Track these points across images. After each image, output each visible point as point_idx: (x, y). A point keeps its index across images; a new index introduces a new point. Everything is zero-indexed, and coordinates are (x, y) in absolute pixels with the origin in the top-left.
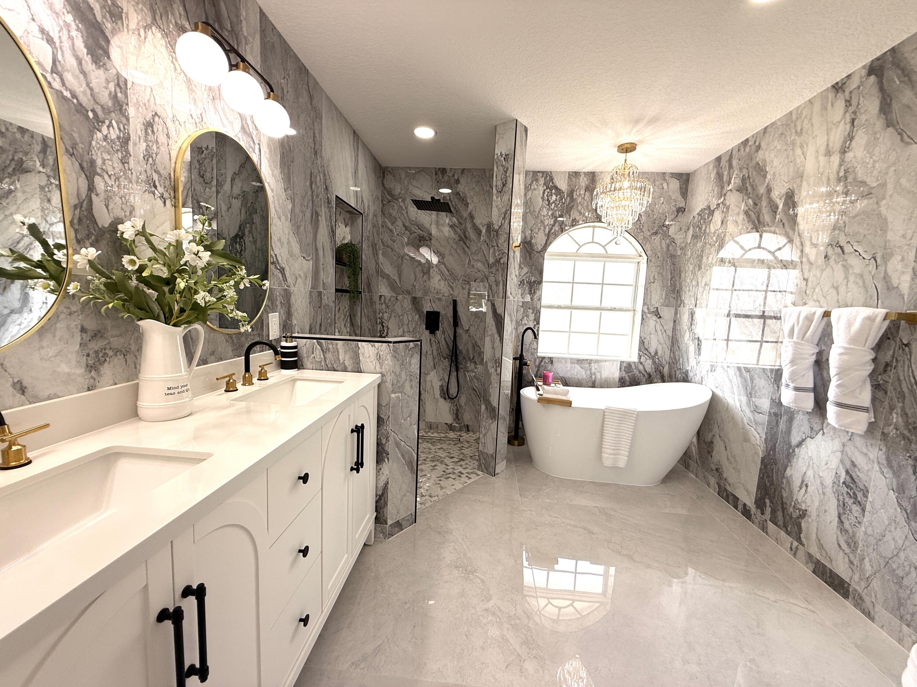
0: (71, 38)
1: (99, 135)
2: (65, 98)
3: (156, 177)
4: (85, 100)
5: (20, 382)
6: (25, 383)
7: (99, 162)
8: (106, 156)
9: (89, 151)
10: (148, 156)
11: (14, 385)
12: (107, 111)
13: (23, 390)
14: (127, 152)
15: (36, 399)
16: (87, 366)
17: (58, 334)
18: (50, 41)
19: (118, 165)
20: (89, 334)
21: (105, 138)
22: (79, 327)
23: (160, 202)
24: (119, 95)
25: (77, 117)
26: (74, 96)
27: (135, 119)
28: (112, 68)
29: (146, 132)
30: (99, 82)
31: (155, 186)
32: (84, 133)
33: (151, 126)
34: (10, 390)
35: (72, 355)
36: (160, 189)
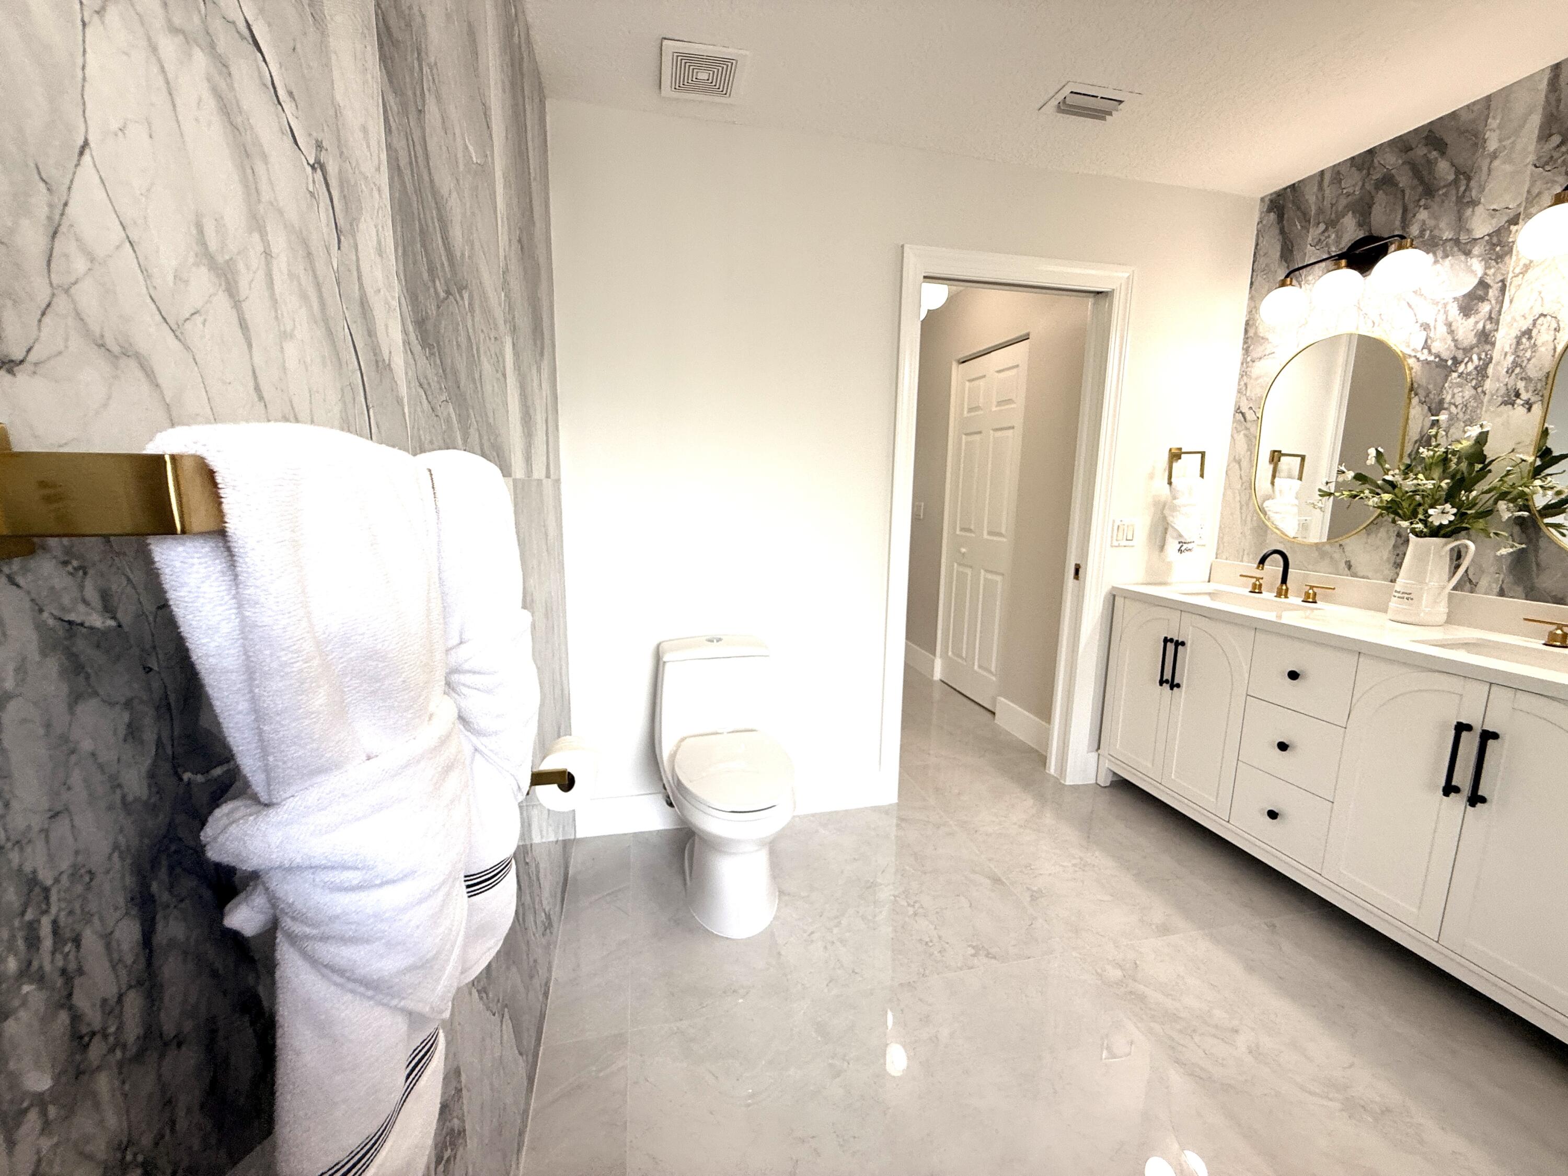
1: (1455, 375)
2: (1429, 362)
3: (1521, 384)
4: (1446, 355)
5: (1349, 561)
6: (1352, 563)
7: (1448, 399)
8: (1457, 390)
9: (1440, 393)
10: (1515, 367)
11: (1346, 562)
12: (1468, 350)
13: (1350, 567)
14: (1485, 376)
15: (1354, 575)
16: (1395, 563)
17: (1379, 535)
18: (1426, 327)
19: (1468, 392)
20: (1403, 539)
21: (1461, 375)
22: (1396, 533)
23: (1523, 410)
24: (1488, 327)
25: (1439, 370)
26: (1438, 356)
27: (1504, 338)
28: (1485, 308)
29: (1518, 343)
30: (1467, 329)
31: (1518, 395)
32: (1439, 380)
33: (1528, 333)
34: (1342, 565)
35: (1386, 553)
36: (1525, 396)
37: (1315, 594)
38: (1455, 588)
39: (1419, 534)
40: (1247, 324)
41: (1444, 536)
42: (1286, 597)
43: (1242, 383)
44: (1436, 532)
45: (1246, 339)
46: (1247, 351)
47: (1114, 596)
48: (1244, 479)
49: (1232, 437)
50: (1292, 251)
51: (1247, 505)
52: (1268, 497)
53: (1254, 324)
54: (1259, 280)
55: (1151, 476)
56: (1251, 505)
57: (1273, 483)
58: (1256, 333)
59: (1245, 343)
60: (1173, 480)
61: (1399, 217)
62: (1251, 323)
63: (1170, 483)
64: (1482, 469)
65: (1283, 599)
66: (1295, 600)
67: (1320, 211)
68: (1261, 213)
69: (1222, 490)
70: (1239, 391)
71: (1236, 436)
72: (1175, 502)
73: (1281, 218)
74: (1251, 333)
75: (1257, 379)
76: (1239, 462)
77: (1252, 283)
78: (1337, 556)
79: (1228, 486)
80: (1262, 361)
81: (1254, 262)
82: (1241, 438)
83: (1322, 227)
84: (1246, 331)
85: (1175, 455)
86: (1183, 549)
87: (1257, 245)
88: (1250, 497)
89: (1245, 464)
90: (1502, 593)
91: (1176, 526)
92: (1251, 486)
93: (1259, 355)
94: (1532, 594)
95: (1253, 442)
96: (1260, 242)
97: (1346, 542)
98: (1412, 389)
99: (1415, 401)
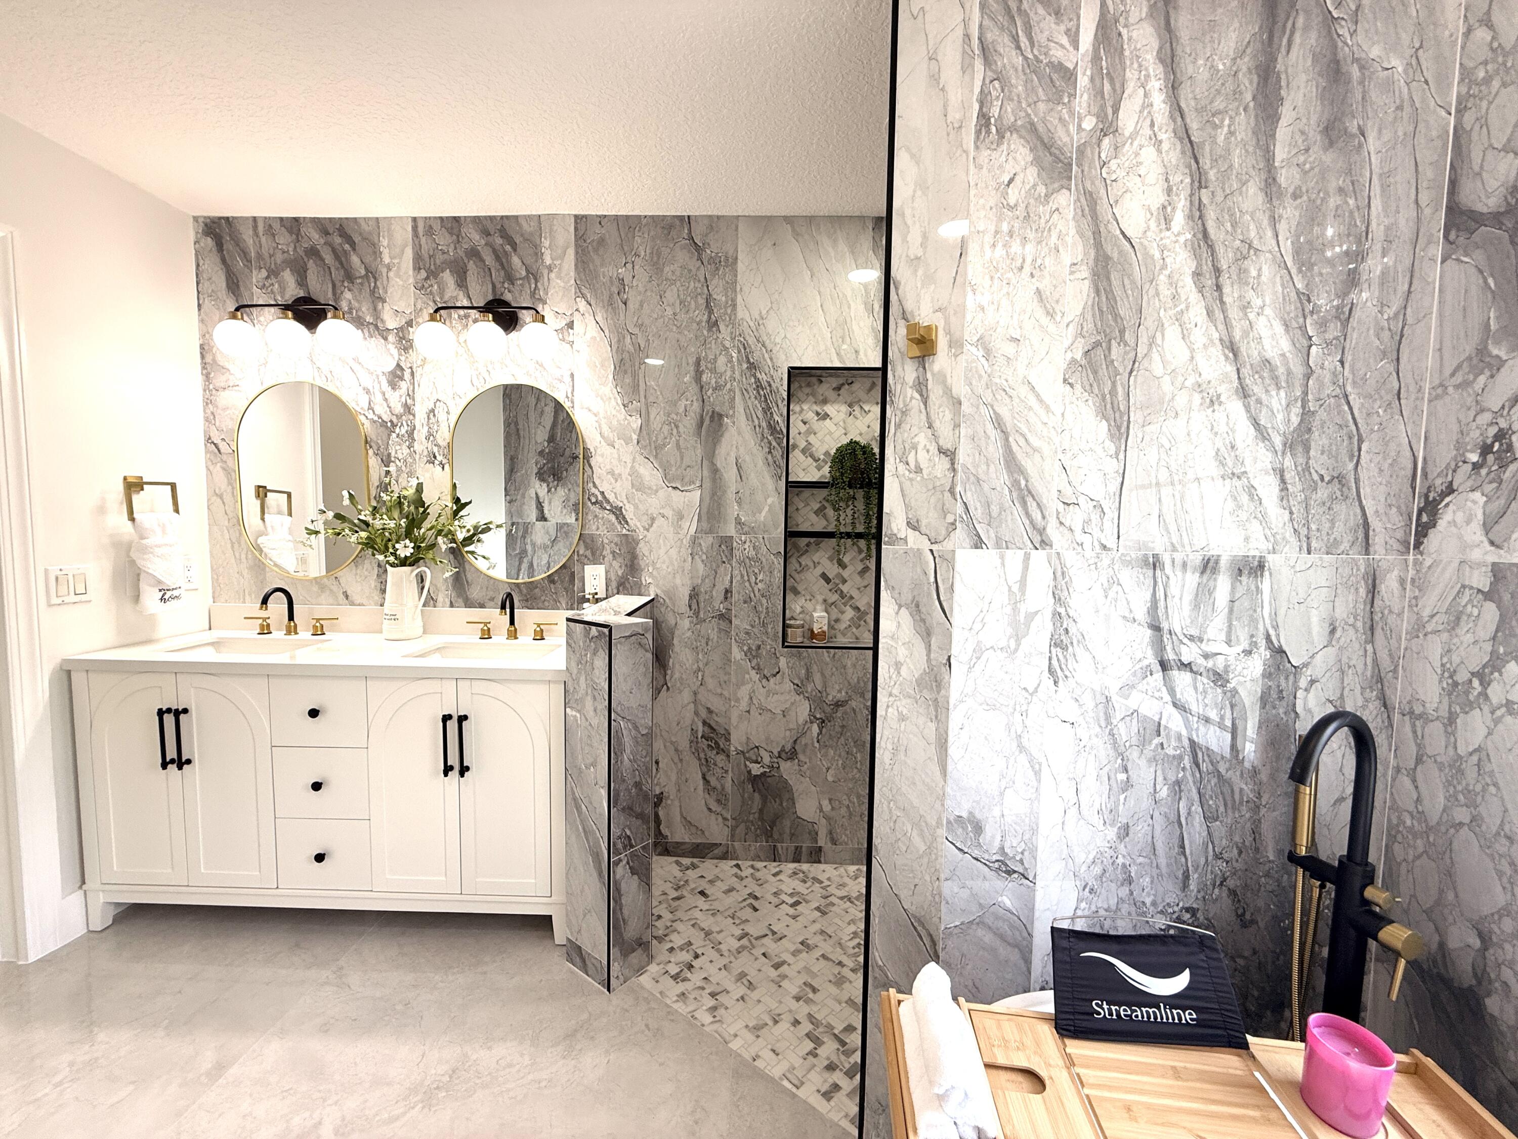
0: (379, 383)
1: (394, 435)
2: (375, 422)
3: (435, 449)
4: (386, 418)
5: (346, 592)
6: (349, 593)
7: (393, 454)
8: (398, 447)
9: (387, 449)
10: (430, 436)
11: (343, 593)
12: (399, 417)
14: (413, 440)
16: (381, 590)
17: (364, 567)
18: (368, 392)
19: (406, 451)
20: (382, 569)
21: (398, 436)
22: (376, 565)
23: (439, 468)
24: (409, 401)
25: (383, 429)
26: (380, 417)
27: (420, 411)
28: (404, 385)
29: (429, 418)
30: (396, 400)
31: (435, 457)
32: (385, 438)
33: (433, 411)
34: (342, 596)
35: (373, 582)
36: (439, 458)
37: (322, 626)
38: (424, 605)
39: (392, 565)
40: (202, 347)
41: (410, 565)
42: (296, 633)
43: (208, 411)
44: (404, 562)
45: (204, 365)
46: (207, 377)
47: (69, 673)
48: (231, 515)
49: (208, 469)
50: (238, 286)
51: (239, 543)
52: (261, 534)
53: (211, 349)
54: (207, 304)
55: (101, 510)
56: (243, 543)
57: (263, 519)
58: (214, 360)
59: (204, 368)
60: (135, 515)
61: (330, 290)
62: (206, 348)
63: (132, 519)
64: (424, 512)
65: (293, 637)
66: (304, 634)
67: (259, 256)
68: (197, 233)
69: (207, 527)
70: (207, 420)
71: (211, 468)
72: (144, 542)
73: (220, 246)
74: (209, 359)
75: (225, 409)
76: (221, 497)
77: (199, 305)
78: (335, 588)
79: (213, 522)
80: (227, 392)
81: (198, 283)
82: (217, 469)
83: (264, 273)
84: (203, 357)
85: (133, 486)
86: (166, 597)
87: (198, 266)
88: (240, 534)
89: (228, 498)
90: (452, 605)
91: (150, 571)
92: (240, 522)
93: (222, 385)
94: (469, 604)
95: (233, 476)
96: (201, 262)
97: (339, 574)
98: (366, 442)
99: (371, 452)
